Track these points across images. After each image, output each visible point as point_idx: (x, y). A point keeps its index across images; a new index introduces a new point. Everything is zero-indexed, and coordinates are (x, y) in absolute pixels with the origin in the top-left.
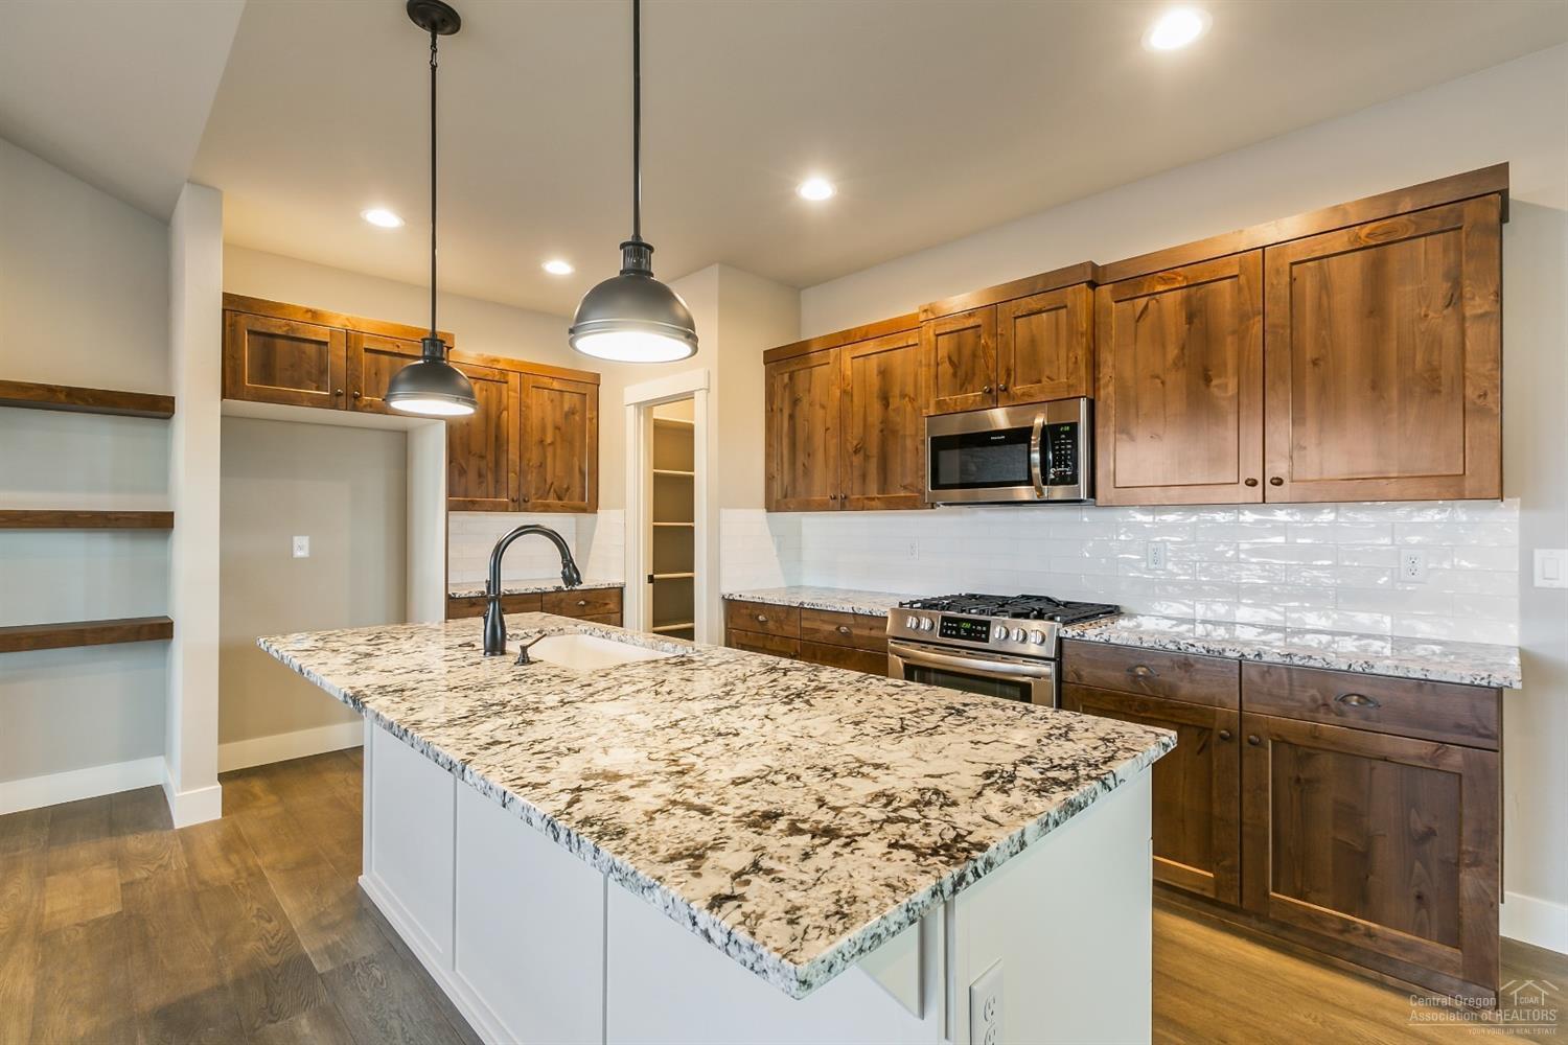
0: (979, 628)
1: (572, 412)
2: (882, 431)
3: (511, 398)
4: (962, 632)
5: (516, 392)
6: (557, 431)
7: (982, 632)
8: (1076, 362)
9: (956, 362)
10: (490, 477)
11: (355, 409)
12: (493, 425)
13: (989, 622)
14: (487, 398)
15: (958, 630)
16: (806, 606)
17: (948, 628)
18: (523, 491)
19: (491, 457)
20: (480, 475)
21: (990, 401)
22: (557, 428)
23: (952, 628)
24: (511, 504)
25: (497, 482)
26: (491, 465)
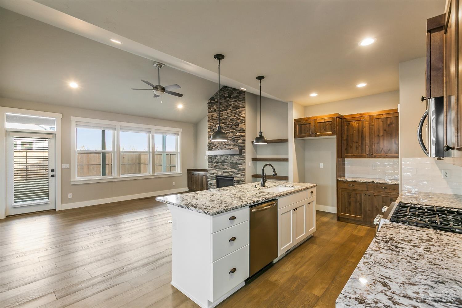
1: (391, 124)
3: (366, 124)
5: (368, 122)
6: (385, 131)
10: (360, 148)
11: (315, 136)
12: (361, 133)
14: (358, 126)
18: (371, 151)
19: (360, 142)
20: (357, 148)
22: (385, 130)
24: (366, 155)
25: (362, 149)
26: (360, 144)
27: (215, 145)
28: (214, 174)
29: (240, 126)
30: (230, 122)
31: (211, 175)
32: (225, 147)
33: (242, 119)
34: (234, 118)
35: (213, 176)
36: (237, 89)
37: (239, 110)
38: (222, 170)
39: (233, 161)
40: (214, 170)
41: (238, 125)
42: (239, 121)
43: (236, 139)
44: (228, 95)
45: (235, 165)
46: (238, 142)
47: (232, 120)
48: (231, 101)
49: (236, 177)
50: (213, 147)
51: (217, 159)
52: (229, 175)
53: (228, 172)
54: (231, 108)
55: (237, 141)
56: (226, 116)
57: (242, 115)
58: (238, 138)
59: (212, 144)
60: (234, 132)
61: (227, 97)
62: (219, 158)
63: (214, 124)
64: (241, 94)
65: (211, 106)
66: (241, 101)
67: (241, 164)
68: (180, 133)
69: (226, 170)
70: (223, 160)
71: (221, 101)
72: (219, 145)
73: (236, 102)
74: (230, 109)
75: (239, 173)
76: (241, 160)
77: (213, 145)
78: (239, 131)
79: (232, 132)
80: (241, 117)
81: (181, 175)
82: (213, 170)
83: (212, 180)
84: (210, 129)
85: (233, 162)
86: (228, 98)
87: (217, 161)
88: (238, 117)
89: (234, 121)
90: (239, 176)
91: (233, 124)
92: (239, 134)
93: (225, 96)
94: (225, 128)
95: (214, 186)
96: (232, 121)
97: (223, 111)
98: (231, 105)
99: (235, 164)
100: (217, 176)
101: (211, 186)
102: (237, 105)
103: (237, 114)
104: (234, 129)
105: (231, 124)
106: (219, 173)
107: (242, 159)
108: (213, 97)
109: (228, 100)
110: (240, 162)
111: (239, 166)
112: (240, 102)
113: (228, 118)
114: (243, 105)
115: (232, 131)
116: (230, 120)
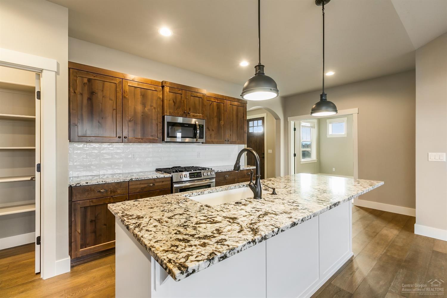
0: (199, 174)
2: (142, 116)
4: (195, 176)
7: (200, 175)
8: (204, 111)
9: (175, 101)
13: (201, 172)
15: (194, 176)
16: (133, 180)
17: (191, 176)
21: (185, 115)
23: (193, 176)
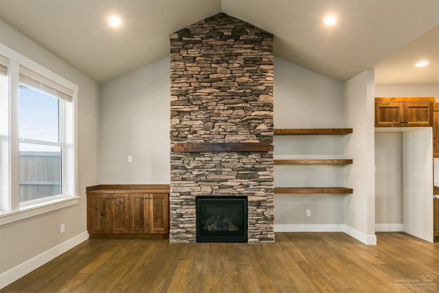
11: (406, 126)
27: (195, 132)
28: (190, 192)
29: (262, 98)
30: (236, 87)
31: (181, 195)
32: (223, 136)
33: (267, 85)
34: (247, 82)
35: (189, 197)
36: (257, 27)
37: (262, 67)
38: (216, 184)
39: (244, 164)
40: (192, 184)
41: (258, 95)
42: (262, 88)
43: (253, 121)
44: (232, 32)
45: (251, 172)
46: (258, 128)
47: (241, 85)
48: (242, 47)
49: (253, 194)
50: (189, 136)
51: (201, 161)
52: (236, 192)
53: (232, 187)
54: (240, 61)
55: (256, 126)
56: (227, 75)
57: (268, 78)
58: (260, 119)
59: (187, 129)
60: (249, 108)
61: (228, 37)
62: (209, 159)
63: (191, 86)
64: (264, 39)
65: (181, 47)
66: (266, 50)
67: (265, 169)
68: (75, 96)
69: (229, 183)
70: (217, 162)
71: (212, 41)
72: (208, 132)
73: (254, 52)
74: (237, 62)
75: (262, 187)
76: (267, 163)
77: (188, 131)
78: (261, 108)
79: (242, 108)
80: (266, 82)
81: (76, 202)
82: (190, 185)
83: (184, 207)
84: (178, 96)
85: (245, 166)
86: (233, 40)
87: (201, 164)
88: (259, 81)
89: (248, 87)
90: (262, 193)
91: (245, 92)
92: (263, 113)
93: (225, 33)
94: (223, 99)
95: (191, 219)
96: (244, 87)
97: (218, 62)
98: (241, 54)
99: (250, 169)
100: (198, 197)
101: (181, 219)
102: (255, 58)
103: (257, 75)
104: (247, 102)
105: (241, 91)
106: (206, 190)
107: (269, 160)
108: (188, 30)
109: (231, 43)
110: (263, 166)
111: (260, 173)
112: (264, 53)
113: (233, 78)
114: (270, 60)
115: (244, 105)
116: (237, 85)
